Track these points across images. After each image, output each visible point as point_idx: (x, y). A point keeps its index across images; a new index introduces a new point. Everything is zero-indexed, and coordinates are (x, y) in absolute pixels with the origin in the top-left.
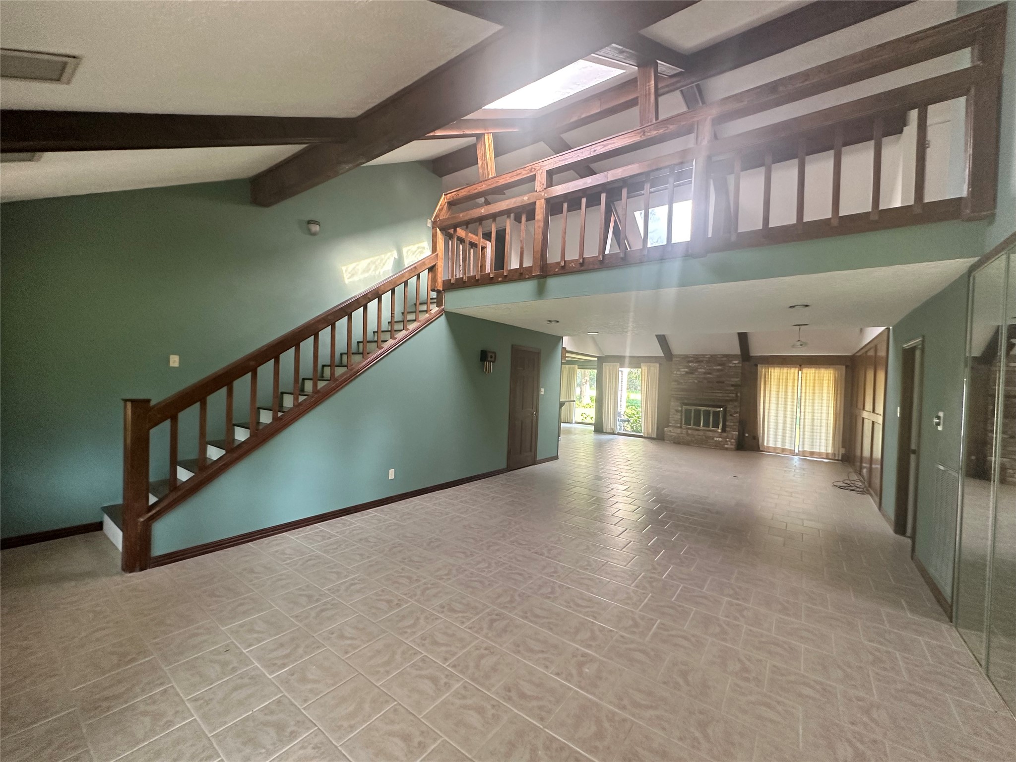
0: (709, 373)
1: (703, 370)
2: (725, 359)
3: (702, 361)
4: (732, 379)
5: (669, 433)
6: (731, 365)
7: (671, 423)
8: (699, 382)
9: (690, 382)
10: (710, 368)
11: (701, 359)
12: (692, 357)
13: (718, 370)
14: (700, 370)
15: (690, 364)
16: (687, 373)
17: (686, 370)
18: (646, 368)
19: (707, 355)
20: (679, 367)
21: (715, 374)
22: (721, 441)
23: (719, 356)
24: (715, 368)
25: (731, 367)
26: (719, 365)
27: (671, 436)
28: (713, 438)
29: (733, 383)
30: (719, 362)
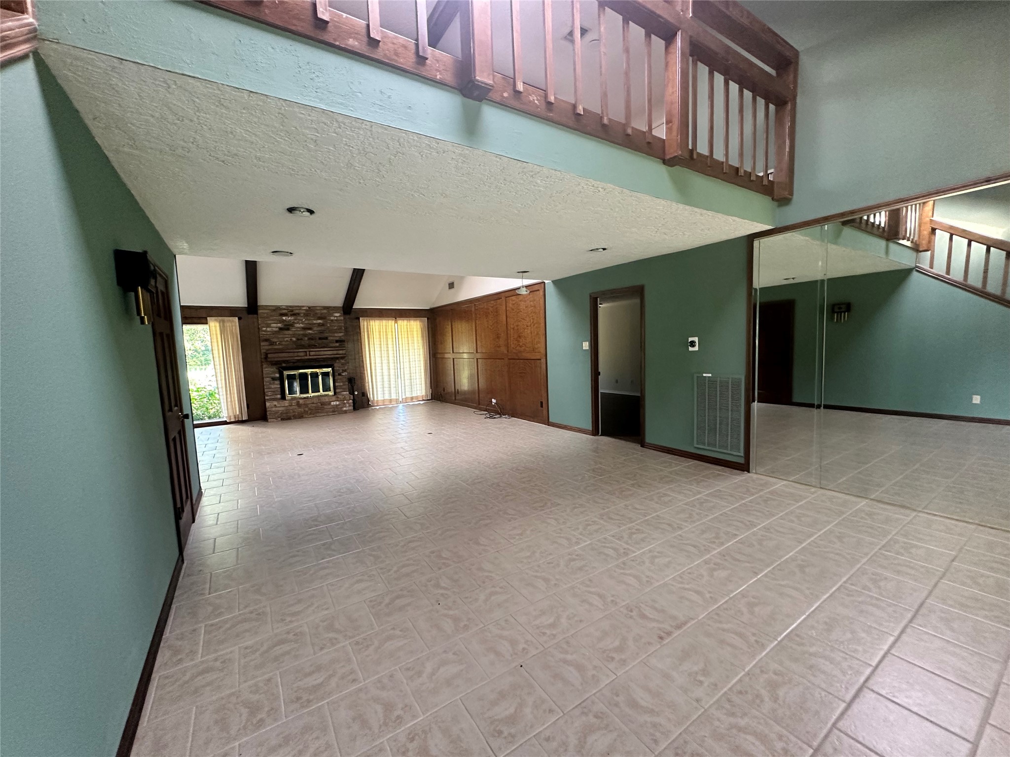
0: (310, 329)
1: (302, 325)
2: (325, 311)
3: (298, 314)
4: (336, 335)
5: (274, 409)
6: (332, 318)
7: (268, 396)
8: (298, 339)
9: (287, 341)
10: (310, 322)
11: (297, 311)
12: (285, 309)
13: (319, 325)
14: (297, 325)
15: (284, 318)
16: (281, 329)
17: (279, 325)
18: (218, 325)
19: (303, 306)
20: (269, 322)
21: (315, 329)
22: (339, 405)
23: (318, 308)
24: (315, 322)
25: (332, 320)
26: (320, 318)
27: (277, 412)
28: (329, 404)
29: (337, 339)
30: (319, 315)
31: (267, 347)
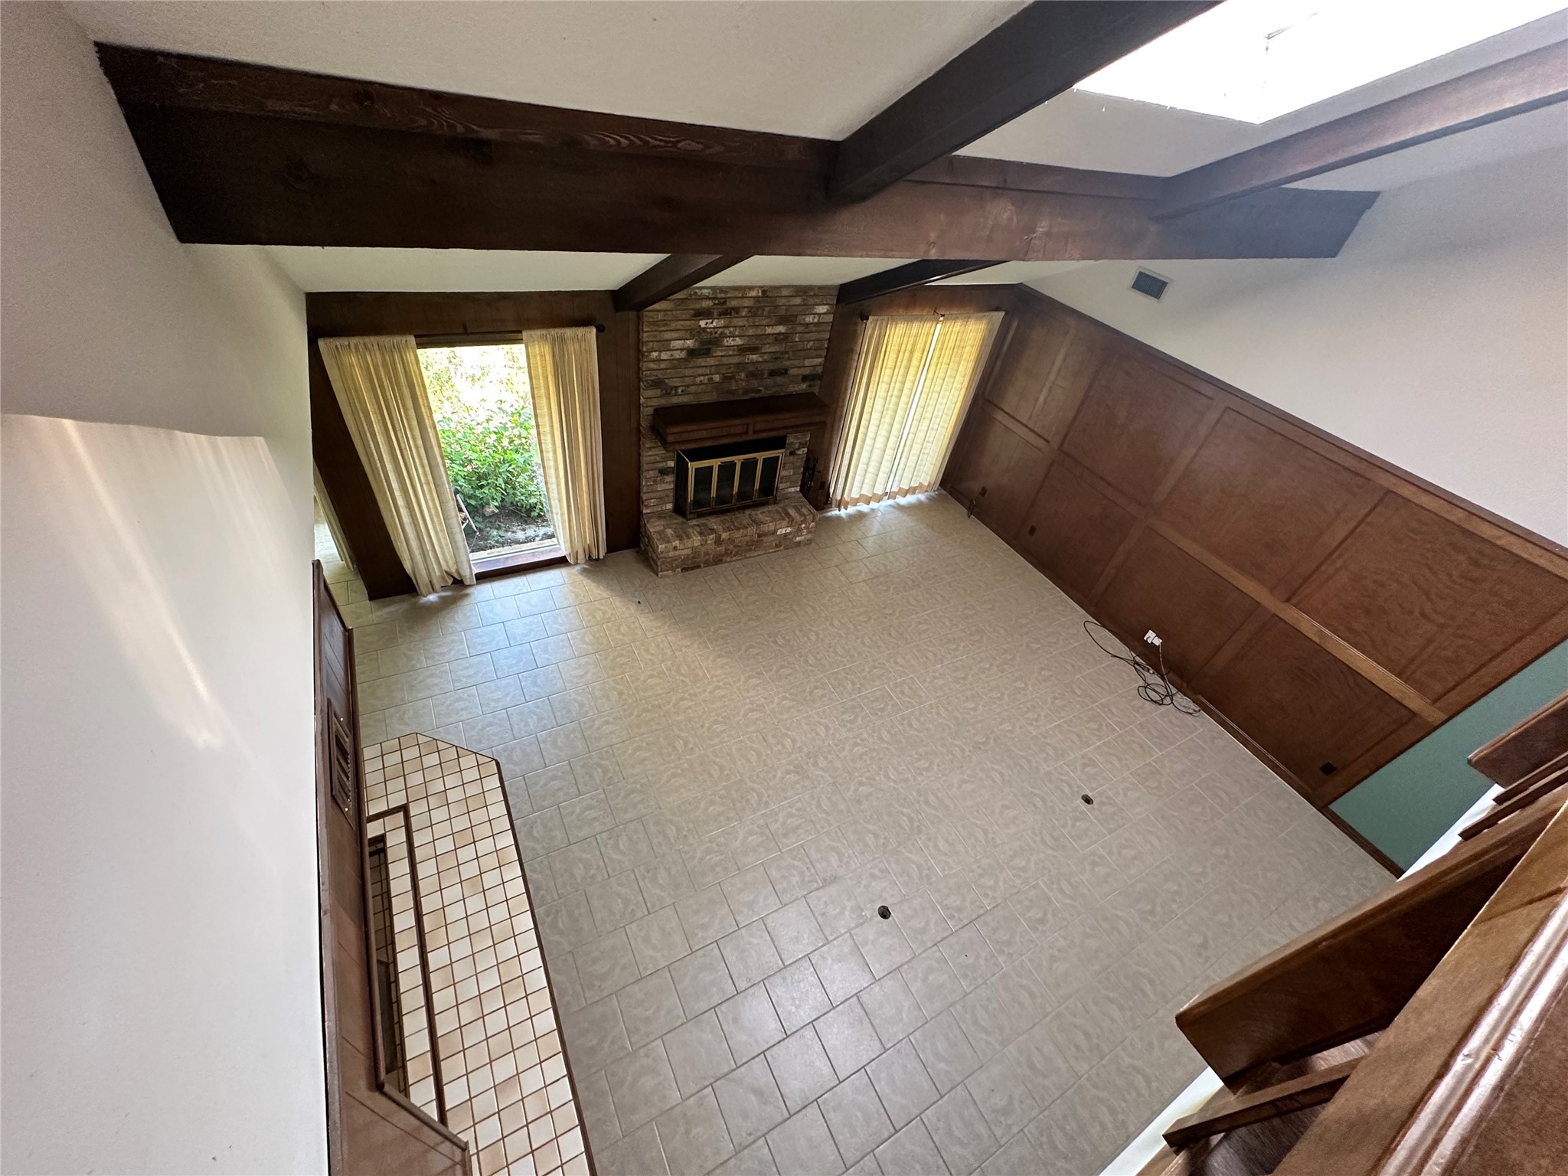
0: (754, 350)
1: (739, 341)
2: (798, 301)
3: (737, 310)
4: (807, 362)
5: (671, 554)
6: (809, 319)
7: (647, 507)
8: (725, 378)
9: (701, 383)
10: (759, 331)
11: (734, 303)
12: (708, 298)
13: (778, 338)
14: (729, 342)
15: (702, 323)
16: (692, 353)
17: (690, 343)
18: (547, 349)
19: (751, 288)
20: (668, 335)
21: (767, 349)
22: (790, 533)
23: (785, 292)
24: (769, 330)
25: (808, 324)
26: (783, 320)
27: (675, 559)
28: (774, 532)
29: (807, 371)
30: (783, 313)
31: (656, 403)
